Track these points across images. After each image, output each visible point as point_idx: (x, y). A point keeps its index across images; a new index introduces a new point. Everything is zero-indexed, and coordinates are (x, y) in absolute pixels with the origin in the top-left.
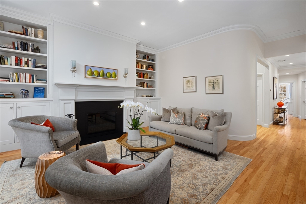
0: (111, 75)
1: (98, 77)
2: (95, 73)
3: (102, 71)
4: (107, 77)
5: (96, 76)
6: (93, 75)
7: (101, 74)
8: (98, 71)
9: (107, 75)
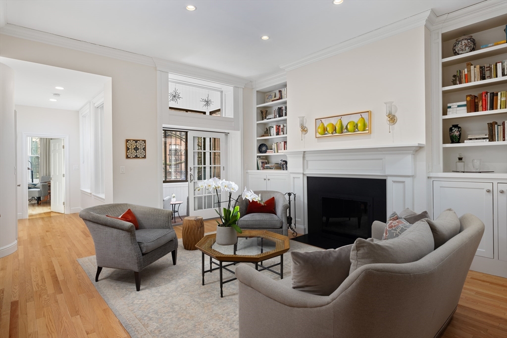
0: (356, 126)
1: (334, 135)
2: (328, 129)
3: (338, 123)
4: (348, 131)
5: (331, 132)
6: (326, 132)
7: (337, 128)
8: (333, 124)
9: (348, 127)
